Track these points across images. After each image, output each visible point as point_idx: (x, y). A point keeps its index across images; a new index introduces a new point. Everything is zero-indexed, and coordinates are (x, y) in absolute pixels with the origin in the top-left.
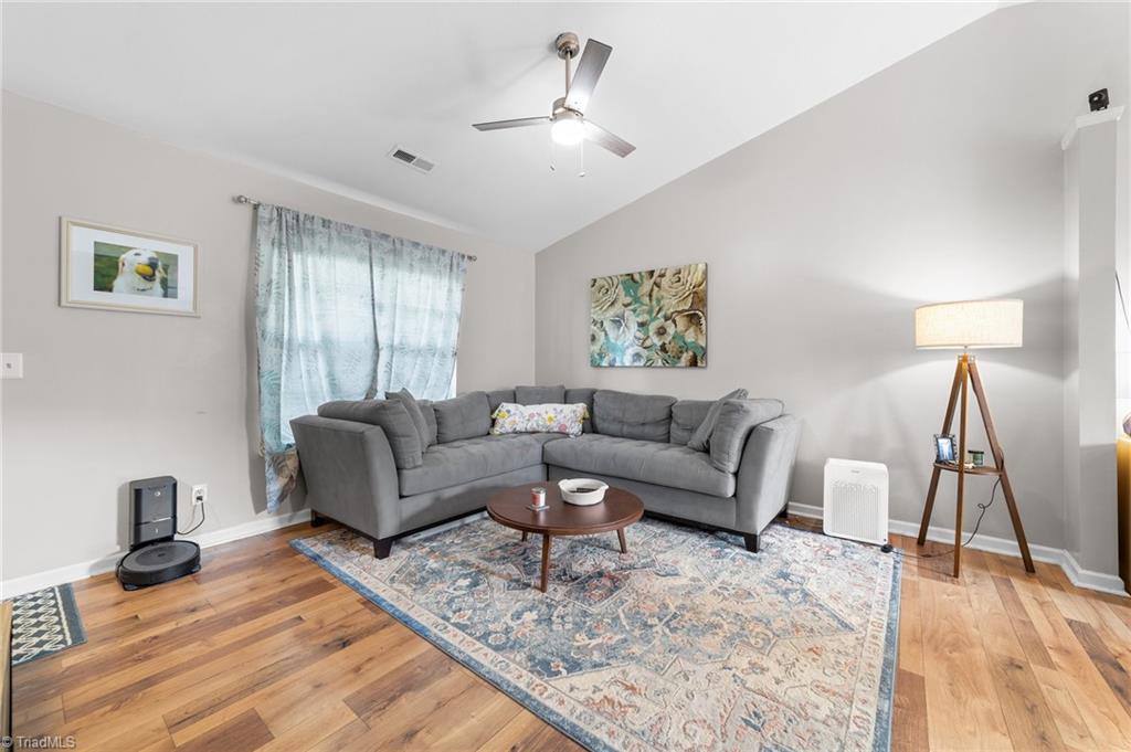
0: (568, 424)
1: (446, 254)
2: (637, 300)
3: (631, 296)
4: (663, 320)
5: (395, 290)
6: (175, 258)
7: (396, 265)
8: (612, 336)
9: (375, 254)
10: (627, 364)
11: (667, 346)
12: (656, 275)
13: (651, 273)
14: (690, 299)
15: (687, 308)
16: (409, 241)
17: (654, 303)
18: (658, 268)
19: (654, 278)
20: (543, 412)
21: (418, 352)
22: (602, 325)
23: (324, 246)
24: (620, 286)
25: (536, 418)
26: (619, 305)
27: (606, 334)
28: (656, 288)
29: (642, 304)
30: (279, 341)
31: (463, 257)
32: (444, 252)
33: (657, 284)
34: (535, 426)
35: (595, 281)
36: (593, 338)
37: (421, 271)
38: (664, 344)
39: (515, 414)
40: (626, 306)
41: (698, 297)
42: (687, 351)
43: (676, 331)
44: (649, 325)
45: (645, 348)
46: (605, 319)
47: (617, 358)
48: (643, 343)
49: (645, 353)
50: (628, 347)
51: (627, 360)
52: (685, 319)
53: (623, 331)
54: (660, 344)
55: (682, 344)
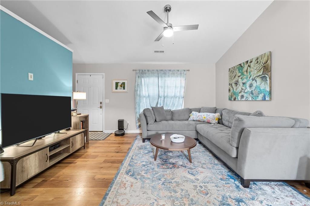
0: (211, 120)
1: (179, 71)
2: (242, 74)
3: (240, 73)
4: (251, 80)
5: (165, 83)
6: (125, 83)
7: (165, 77)
8: (235, 88)
9: (159, 75)
10: (240, 100)
11: (253, 92)
12: (249, 62)
13: (247, 62)
14: (262, 70)
15: (261, 74)
16: (168, 70)
17: (248, 74)
18: (249, 59)
19: (248, 63)
20: (203, 115)
21: (172, 97)
22: (232, 85)
23: (148, 75)
24: (237, 70)
25: (200, 117)
26: (237, 77)
27: (233, 89)
28: (249, 68)
29: (244, 75)
30: (140, 96)
31: (185, 70)
32: (178, 71)
33: (249, 66)
34: (199, 119)
35: (230, 69)
36: (229, 90)
37: (172, 77)
38: (252, 91)
39: (194, 115)
40: (239, 77)
41: (266, 68)
42: (261, 93)
43: (257, 85)
44: (247, 83)
45: (245, 93)
46: (233, 83)
47: (236, 98)
48: (244, 91)
49: (245, 95)
50: (240, 93)
51: (239, 98)
52: (260, 79)
53: (238, 87)
54: (250, 91)
55: (259, 90)
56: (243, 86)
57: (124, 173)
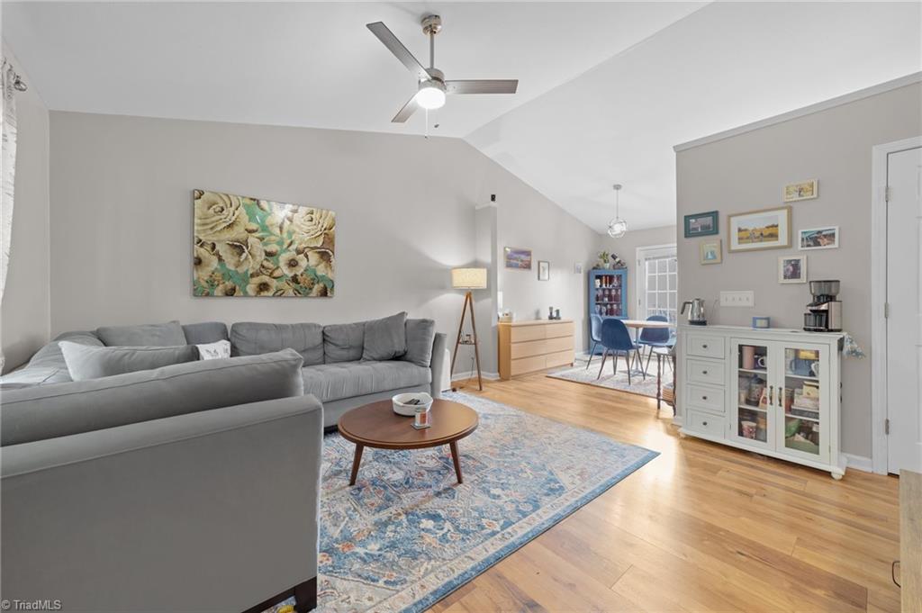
2: (265, 229)
3: (257, 223)
4: (294, 253)
8: (229, 261)
10: (252, 294)
11: (299, 278)
14: (322, 239)
15: (318, 246)
17: (285, 235)
22: (213, 248)
27: (220, 259)
28: (288, 222)
29: (271, 234)
33: (289, 219)
35: (202, 192)
36: (198, 262)
38: (296, 275)
41: (329, 239)
42: (318, 282)
43: (308, 266)
44: (279, 255)
45: (274, 278)
46: (219, 241)
47: (237, 288)
48: (271, 273)
49: (274, 284)
50: (252, 276)
51: (251, 288)
52: (317, 255)
53: (246, 259)
54: (292, 274)
55: (313, 276)
56: (266, 259)
57: (569, 493)
